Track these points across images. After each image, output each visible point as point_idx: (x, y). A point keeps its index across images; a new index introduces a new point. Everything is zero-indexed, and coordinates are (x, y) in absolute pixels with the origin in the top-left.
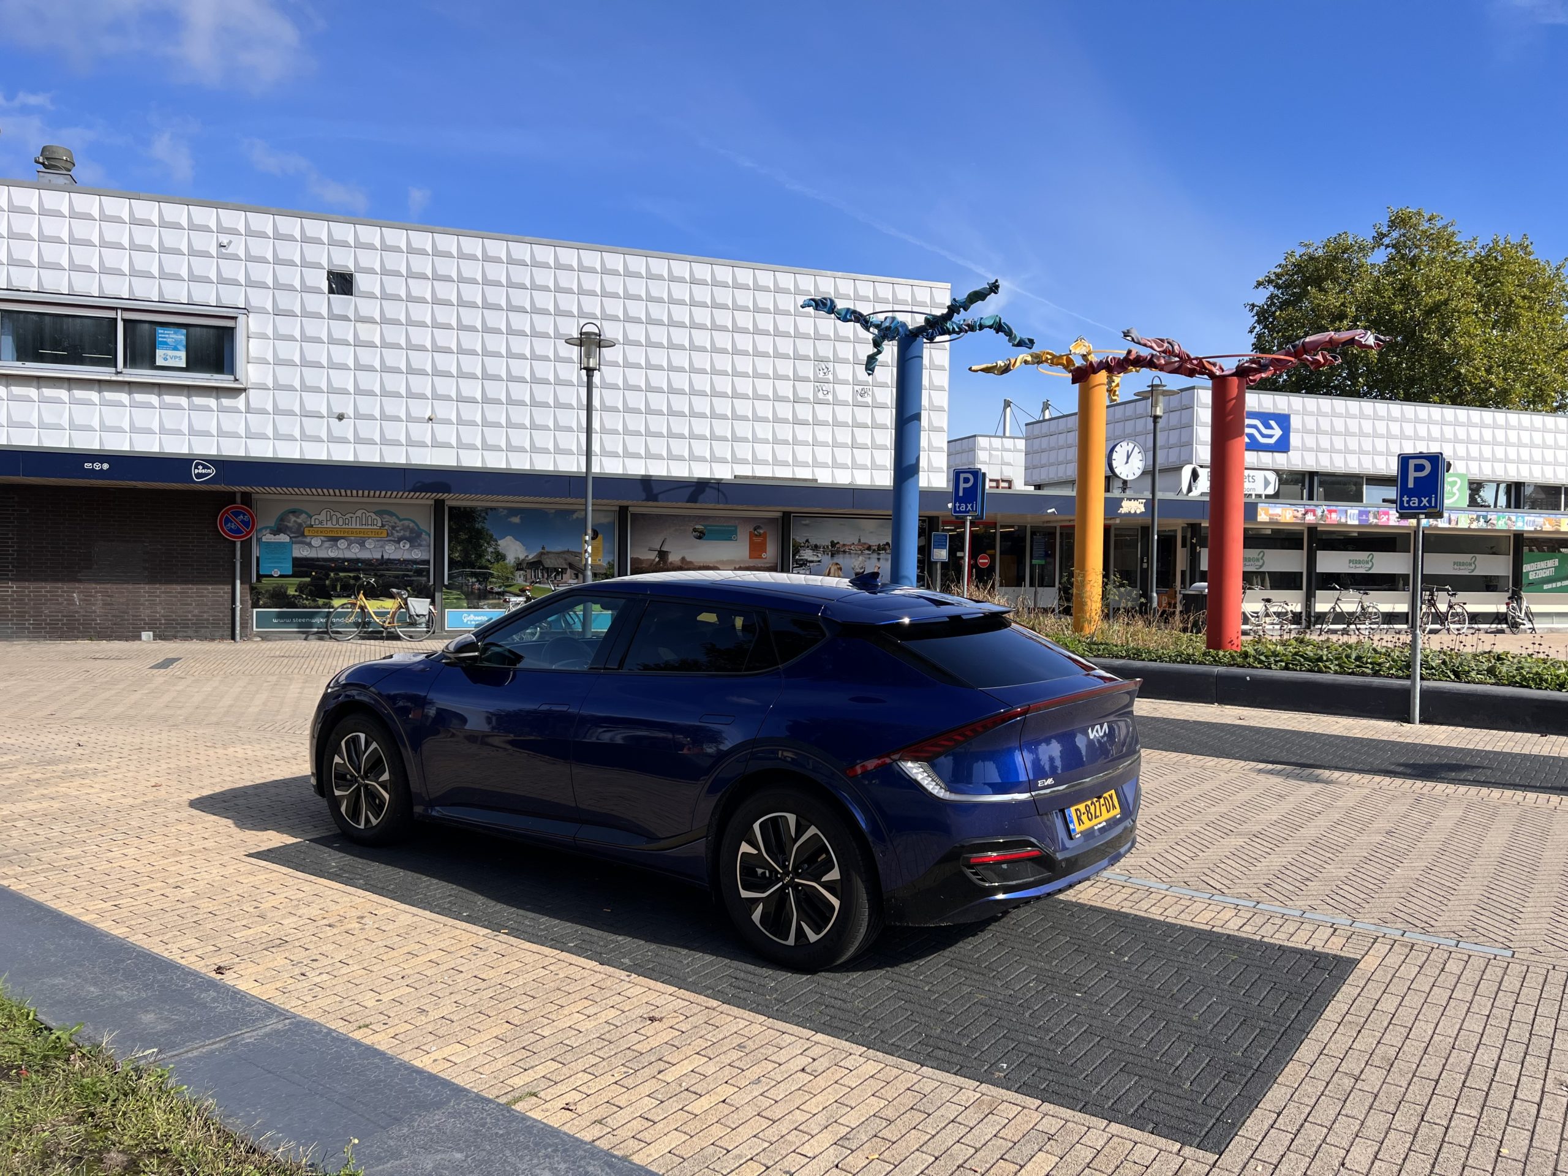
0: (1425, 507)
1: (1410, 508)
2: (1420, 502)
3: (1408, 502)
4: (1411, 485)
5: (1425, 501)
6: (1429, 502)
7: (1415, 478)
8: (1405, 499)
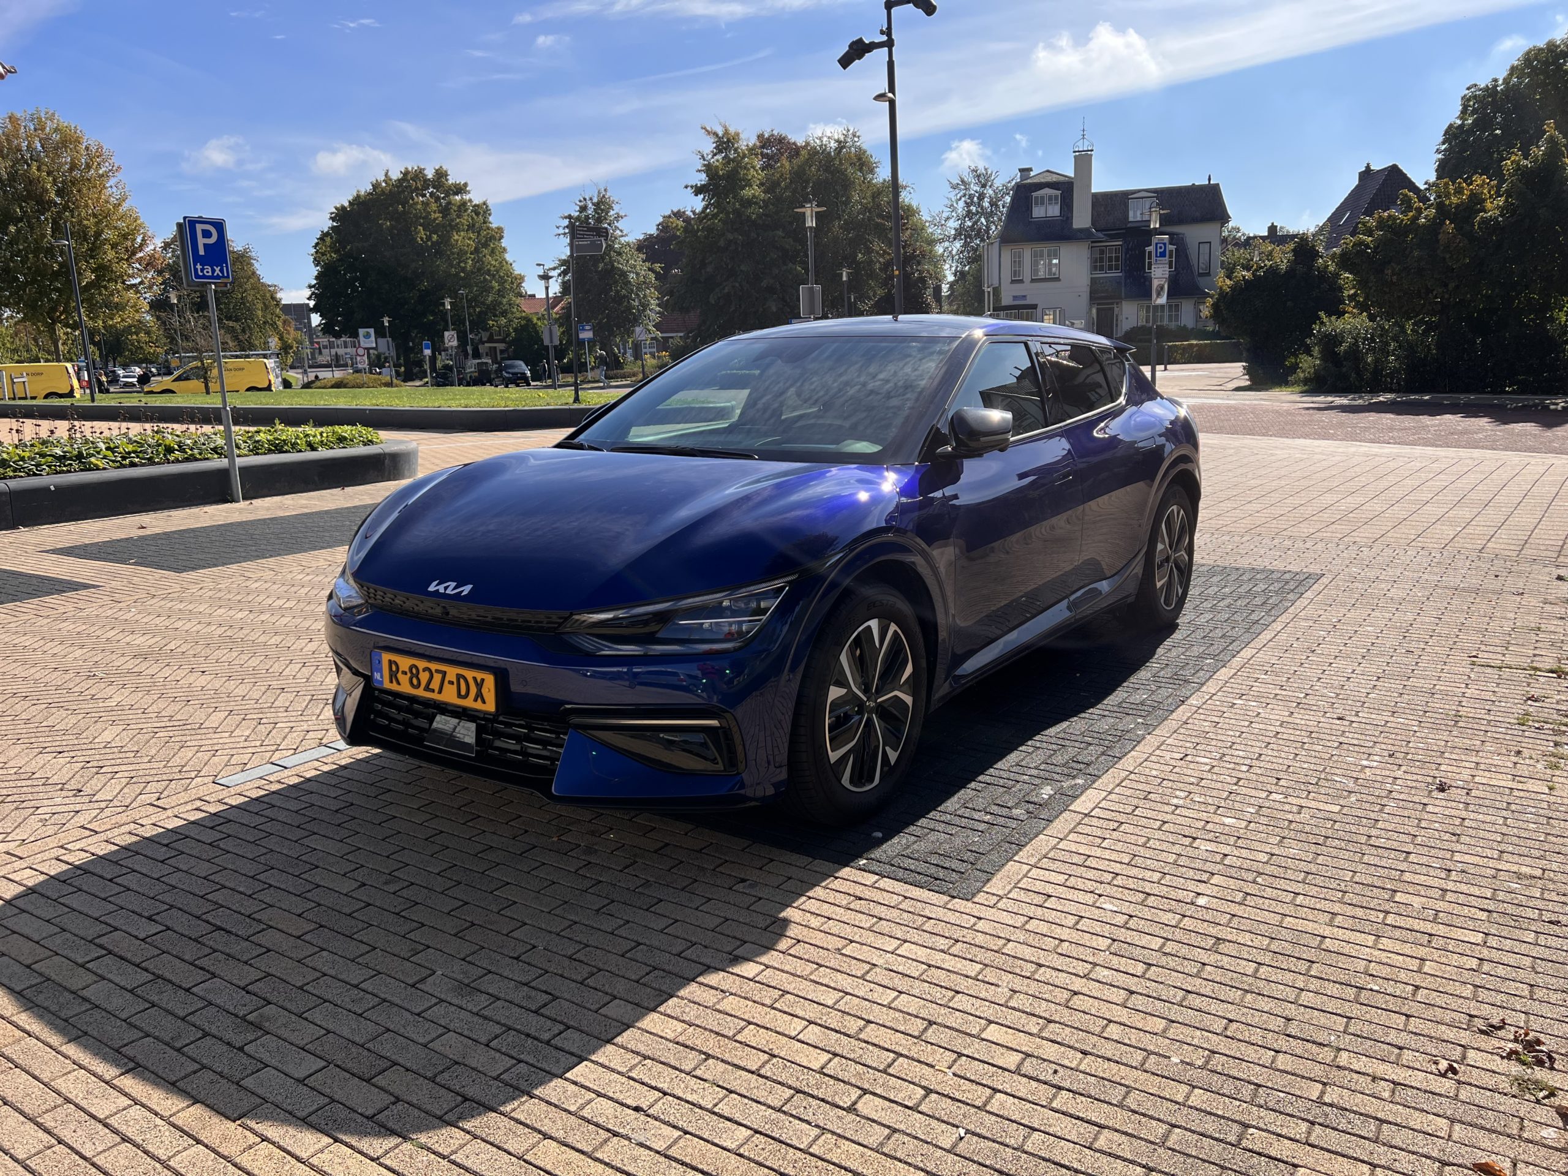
0: (218, 277)
1: (204, 277)
2: (213, 271)
3: (202, 270)
4: (202, 252)
5: (217, 269)
6: (221, 271)
7: (205, 245)
8: (199, 267)
